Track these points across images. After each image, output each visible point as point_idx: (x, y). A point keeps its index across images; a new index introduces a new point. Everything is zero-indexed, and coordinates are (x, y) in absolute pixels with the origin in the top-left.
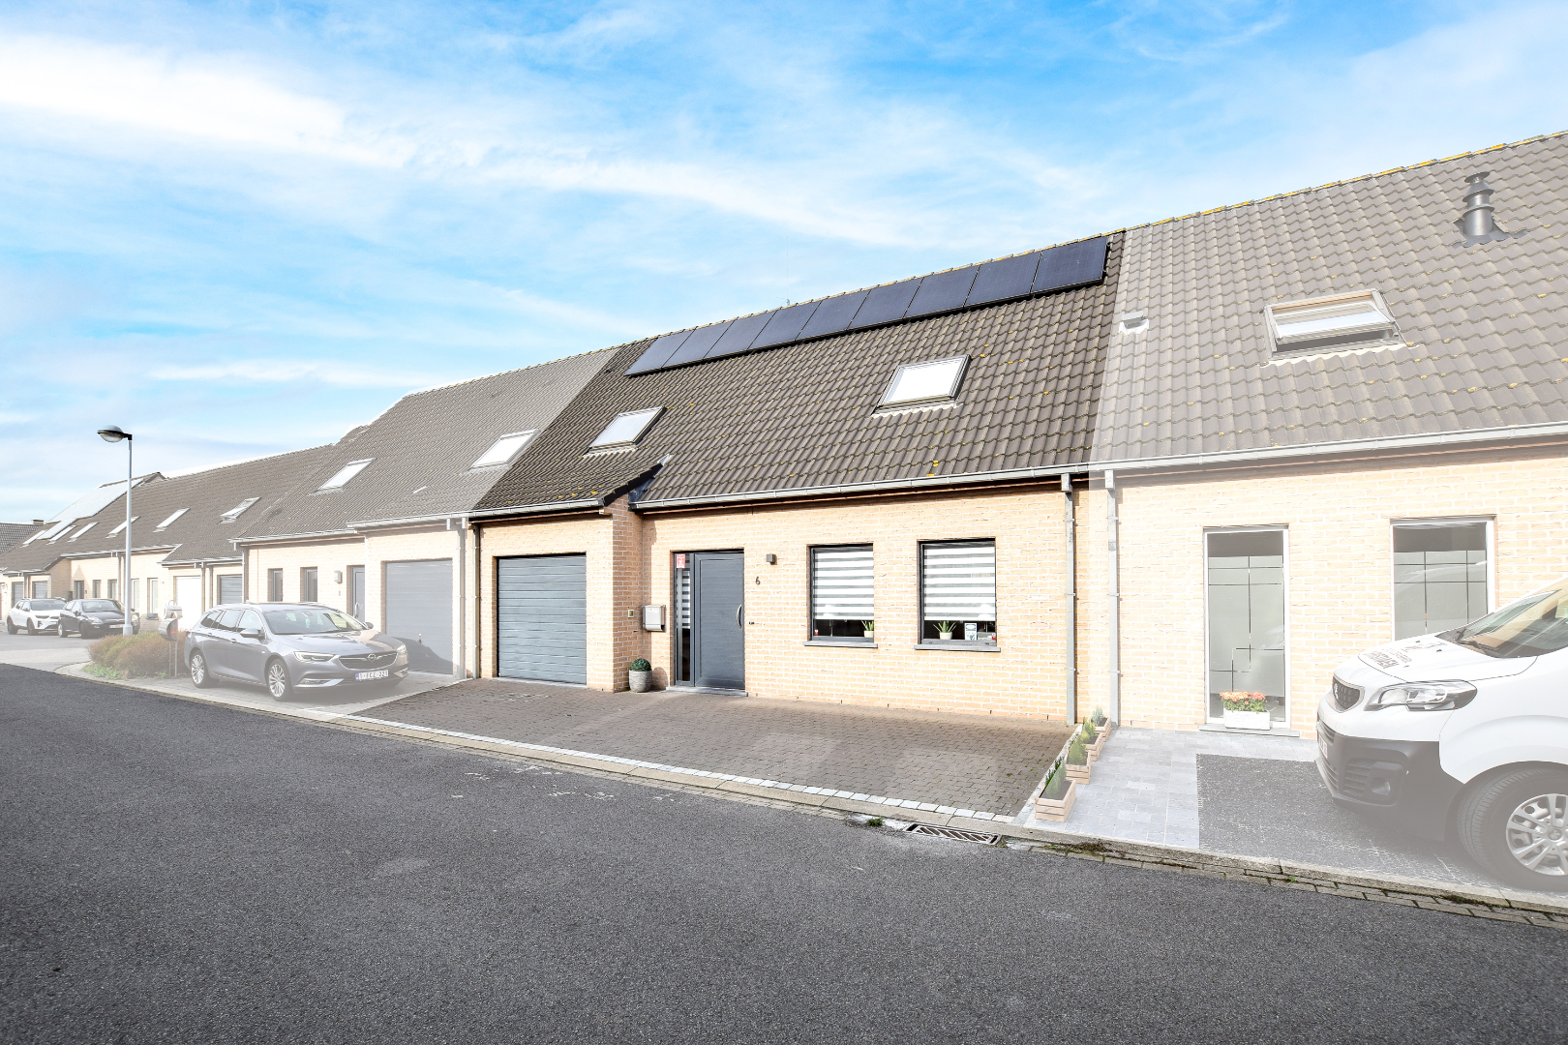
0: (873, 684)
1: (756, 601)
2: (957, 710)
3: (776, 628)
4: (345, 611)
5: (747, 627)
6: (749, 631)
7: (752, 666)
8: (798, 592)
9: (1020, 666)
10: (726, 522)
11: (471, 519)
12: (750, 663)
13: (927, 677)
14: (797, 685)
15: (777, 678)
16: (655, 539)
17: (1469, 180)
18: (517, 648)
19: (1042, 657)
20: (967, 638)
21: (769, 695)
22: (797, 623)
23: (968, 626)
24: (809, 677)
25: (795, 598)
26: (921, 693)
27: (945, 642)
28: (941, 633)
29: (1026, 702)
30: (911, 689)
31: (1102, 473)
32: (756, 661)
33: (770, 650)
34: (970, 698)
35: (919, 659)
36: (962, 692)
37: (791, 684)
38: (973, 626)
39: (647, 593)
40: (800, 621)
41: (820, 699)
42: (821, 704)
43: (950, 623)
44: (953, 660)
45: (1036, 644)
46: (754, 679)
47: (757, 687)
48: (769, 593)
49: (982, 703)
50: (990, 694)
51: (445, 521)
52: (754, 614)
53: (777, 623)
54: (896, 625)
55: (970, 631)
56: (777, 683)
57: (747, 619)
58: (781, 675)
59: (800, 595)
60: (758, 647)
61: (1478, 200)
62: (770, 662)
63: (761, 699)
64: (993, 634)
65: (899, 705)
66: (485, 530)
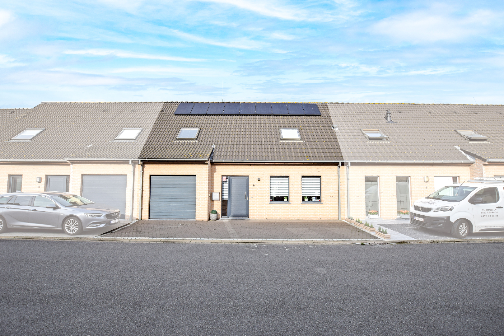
0: (289, 213)
1: (253, 191)
2: (312, 219)
3: (260, 199)
4: (79, 196)
5: (250, 199)
6: (250, 200)
7: (251, 210)
8: (267, 189)
9: (327, 207)
10: (243, 168)
11: (142, 161)
12: (251, 209)
13: (305, 211)
14: (267, 215)
15: (260, 214)
16: (216, 172)
17: (387, 110)
18: (160, 208)
19: (332, 205)
20: (313, 200)
21: (257, 219)
22: (266, 198)
23: (313, 198)
24: (270, 213)
25: (266, 190)
26: (303, 215)
27: (306, 202)
28: (305, 200)
29: (329, 216)
30: (300, 214)
31: (348, 163)
32: (253, 209)
33: (257, 206)
34: (315, 216)
35: (302, 206)
36: (313, 214)
37: (265, 215)
38: (315, 198)
39: (212, 189)
40: (268, 197)
41: (274, 218)
42: (274, 220)
43: (308, 197)
44: (311, 206)
45: (331, 202)
46: (252, 214)
47: (253, 216)
48: (257, 189)
49: (318, 217)
50: (320, 214)
51: (129, 161)
52: (252, 195)
53: (260, 198)
54: (296, 198)
55: (314, 199)
56: (260, 215)
57: (250, 196)
58: (261, 213)
59: (268, 189)
60: (253, 205)
61: (389, 114)
62: (258, 209)
63: (255, 220)
64: (320, 200)
65: (297, 219)
66: (146, 165)
